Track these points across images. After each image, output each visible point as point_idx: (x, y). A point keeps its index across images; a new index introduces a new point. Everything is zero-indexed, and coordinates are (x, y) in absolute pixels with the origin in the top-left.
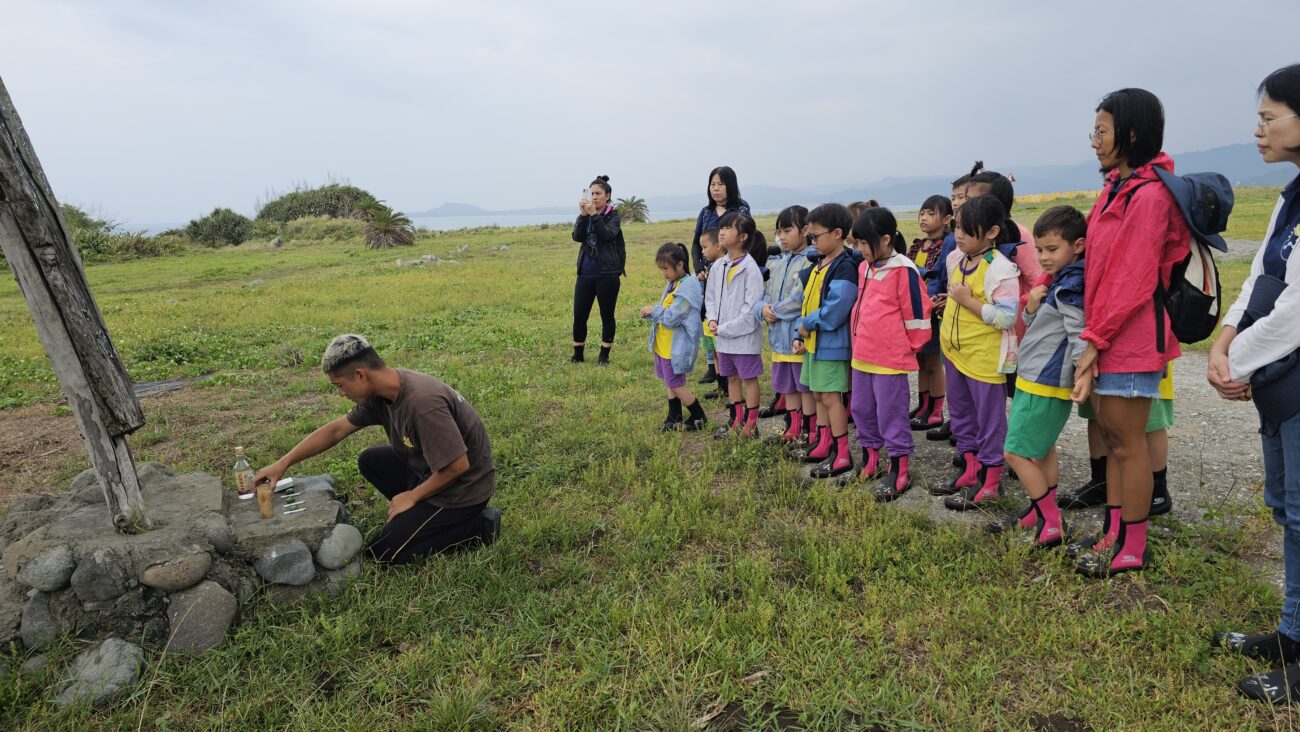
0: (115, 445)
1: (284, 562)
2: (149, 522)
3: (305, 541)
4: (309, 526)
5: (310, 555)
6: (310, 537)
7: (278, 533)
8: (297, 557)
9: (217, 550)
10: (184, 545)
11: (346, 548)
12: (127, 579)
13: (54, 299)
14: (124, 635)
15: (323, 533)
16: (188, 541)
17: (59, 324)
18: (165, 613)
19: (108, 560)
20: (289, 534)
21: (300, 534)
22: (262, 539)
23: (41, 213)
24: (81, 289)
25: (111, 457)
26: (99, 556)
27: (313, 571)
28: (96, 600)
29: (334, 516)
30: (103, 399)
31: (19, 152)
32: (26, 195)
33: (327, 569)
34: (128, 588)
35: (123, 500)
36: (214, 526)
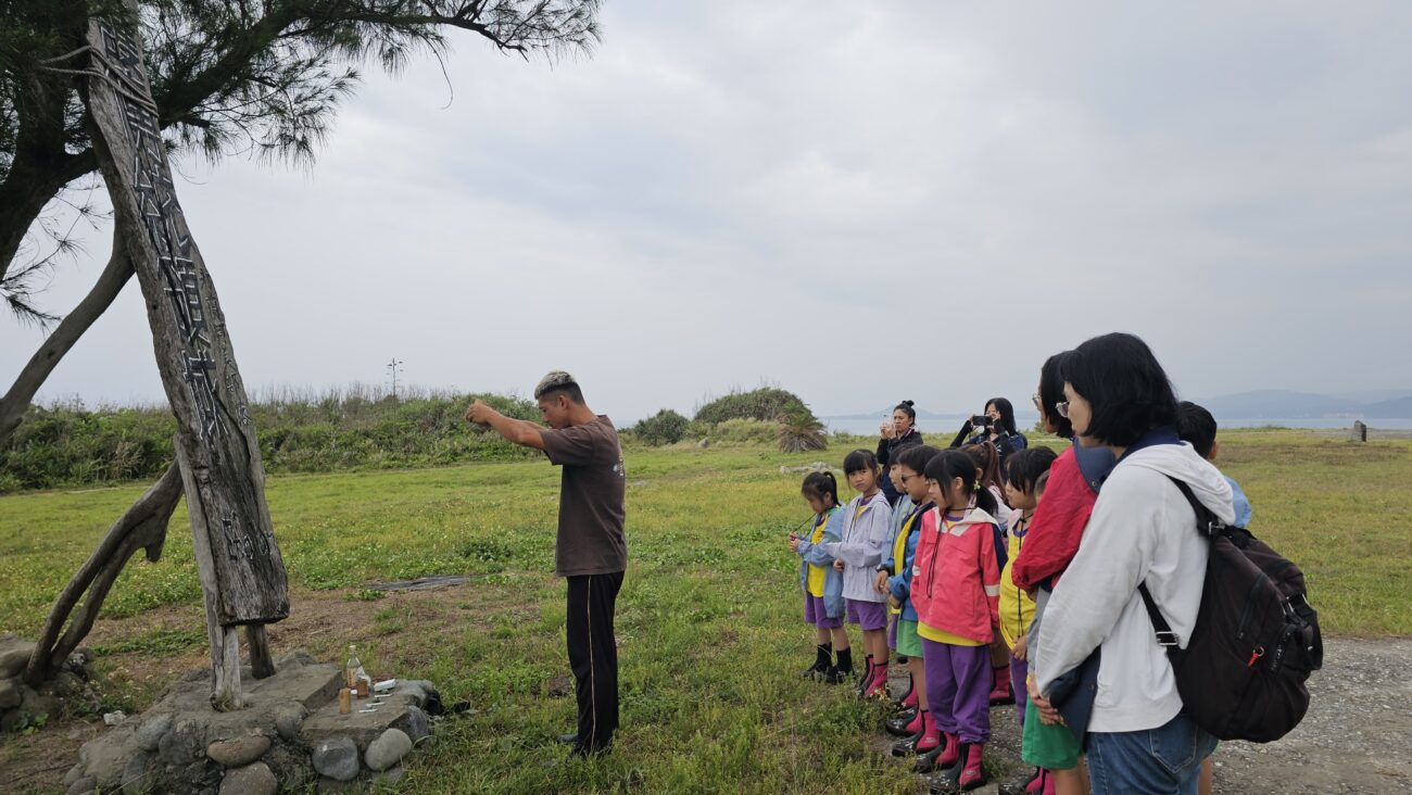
0: (225, 633)
1: (332, 757)
2: (237, 703)
3: (355, 740)
4: (363, 727)
5: (356, 754)
6: (361, 737)
7: (336, 730)
8: (343, 753)
9: (280, 735)
10: (249, 727)
11: (389, 752)
12: (198, 750)
13: (203, 508)
15: (373, 734)
16: (253, 724)
17: (204, 530)
18: (218, 785)
19: (186, 730)
20: (343, 731)
21: (353, 733)
22: (321, 731)
23: (211, 442)
24: (238, 502)
25: (220, 643)
26: (180, 726)
27: (357, 768)
28: (174, 763)
29: (394, 719)
30: (221, 594)
31: (216, 394)
32: (191, 429)
33: (371, 770)
34: (197, 758)
35: (219, 681)
36: (287, 714)
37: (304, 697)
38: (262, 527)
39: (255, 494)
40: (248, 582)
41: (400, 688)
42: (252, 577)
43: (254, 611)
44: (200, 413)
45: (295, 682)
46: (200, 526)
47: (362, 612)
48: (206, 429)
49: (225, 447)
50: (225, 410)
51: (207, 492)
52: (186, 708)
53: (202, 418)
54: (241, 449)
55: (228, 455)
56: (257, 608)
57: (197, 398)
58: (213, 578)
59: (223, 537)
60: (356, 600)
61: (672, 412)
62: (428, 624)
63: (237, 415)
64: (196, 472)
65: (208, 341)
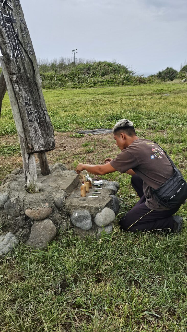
0: (29, 157)
1: (80, 219)
2: (37, 189)
3: (90, 212)
4: (93, 206)
5: (90, 219)
6: (93, 210)
7: (81, 205)
8: (85, 218)
10: (42, 202)
11: (106, 219)
12: (21, 211)
13: (15, 95)
14: (14, 232)
15: (98, 210)
16: (44, 201)
17: (17, 106)
18: (30, 228)
19: (15, 202)
20: (85, 207)
21: (89, 208)
22: (74, 206)
23: (17, 61)
24: (31, 93)
25: (27, 162)
26: (12, 199)
27: (91, 225)
28: (11, 215)
29: (106, 203)
30: (26, 138)
31: (17, 36)
32: (7, 53)
33: (97, 226)
34: (20, 214)
35: (28, 179)
36: (59, 196)
37: (65, 188)
38: (42, 106)
39: (38, 90)
40: (38, 133)
41: (105, 185)
42: (39, 130)
43: (41, 147)
44: (11, 46)
45: (59, 178)
46: (15, 105)
47: (76, 142)
48: (14, 54)
49: (23, 64)
50: (22, 45)
51: (16, 86)
52: (15, 190)
53: (12, 48)
54: (30, 67)
55: (25, 69)
56: (42, 145)
57: (8, 37)
58: (22, 130)
59: (25, 110)
60: (73, 137)
61: (171, 68)
62: (103, 150)
63: (28, 49)
64: (11, 76)
65: (12, 7)
